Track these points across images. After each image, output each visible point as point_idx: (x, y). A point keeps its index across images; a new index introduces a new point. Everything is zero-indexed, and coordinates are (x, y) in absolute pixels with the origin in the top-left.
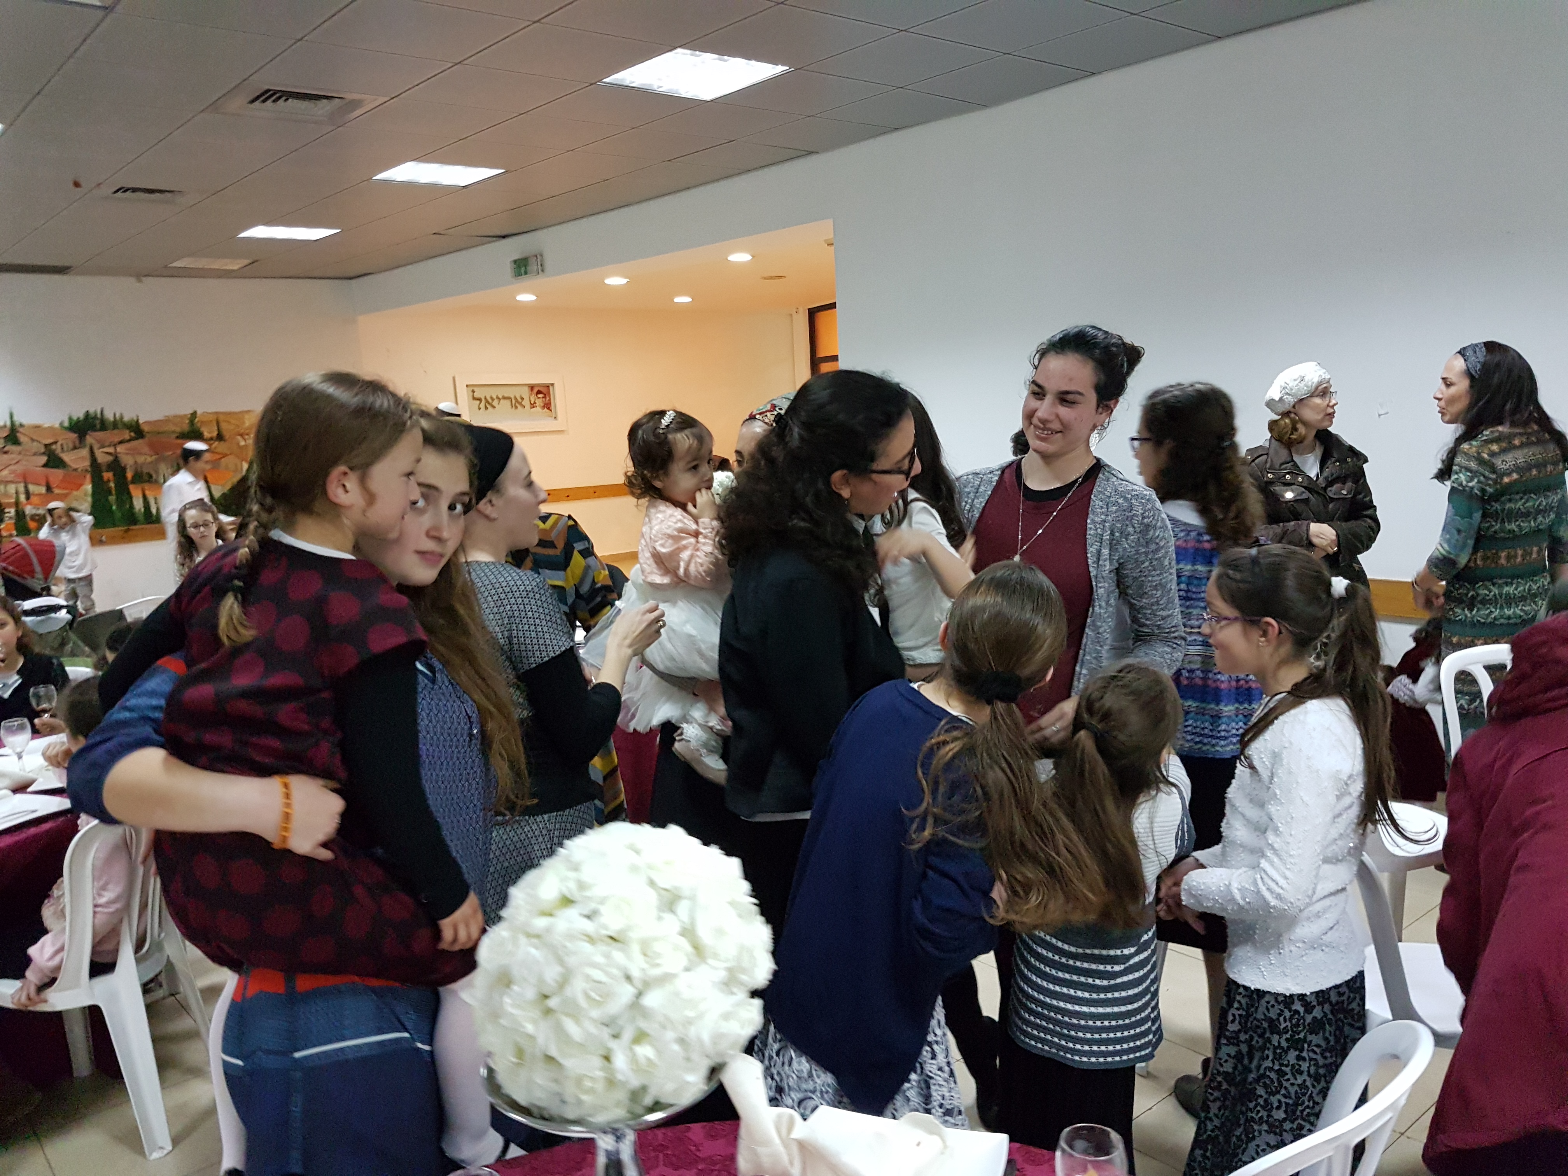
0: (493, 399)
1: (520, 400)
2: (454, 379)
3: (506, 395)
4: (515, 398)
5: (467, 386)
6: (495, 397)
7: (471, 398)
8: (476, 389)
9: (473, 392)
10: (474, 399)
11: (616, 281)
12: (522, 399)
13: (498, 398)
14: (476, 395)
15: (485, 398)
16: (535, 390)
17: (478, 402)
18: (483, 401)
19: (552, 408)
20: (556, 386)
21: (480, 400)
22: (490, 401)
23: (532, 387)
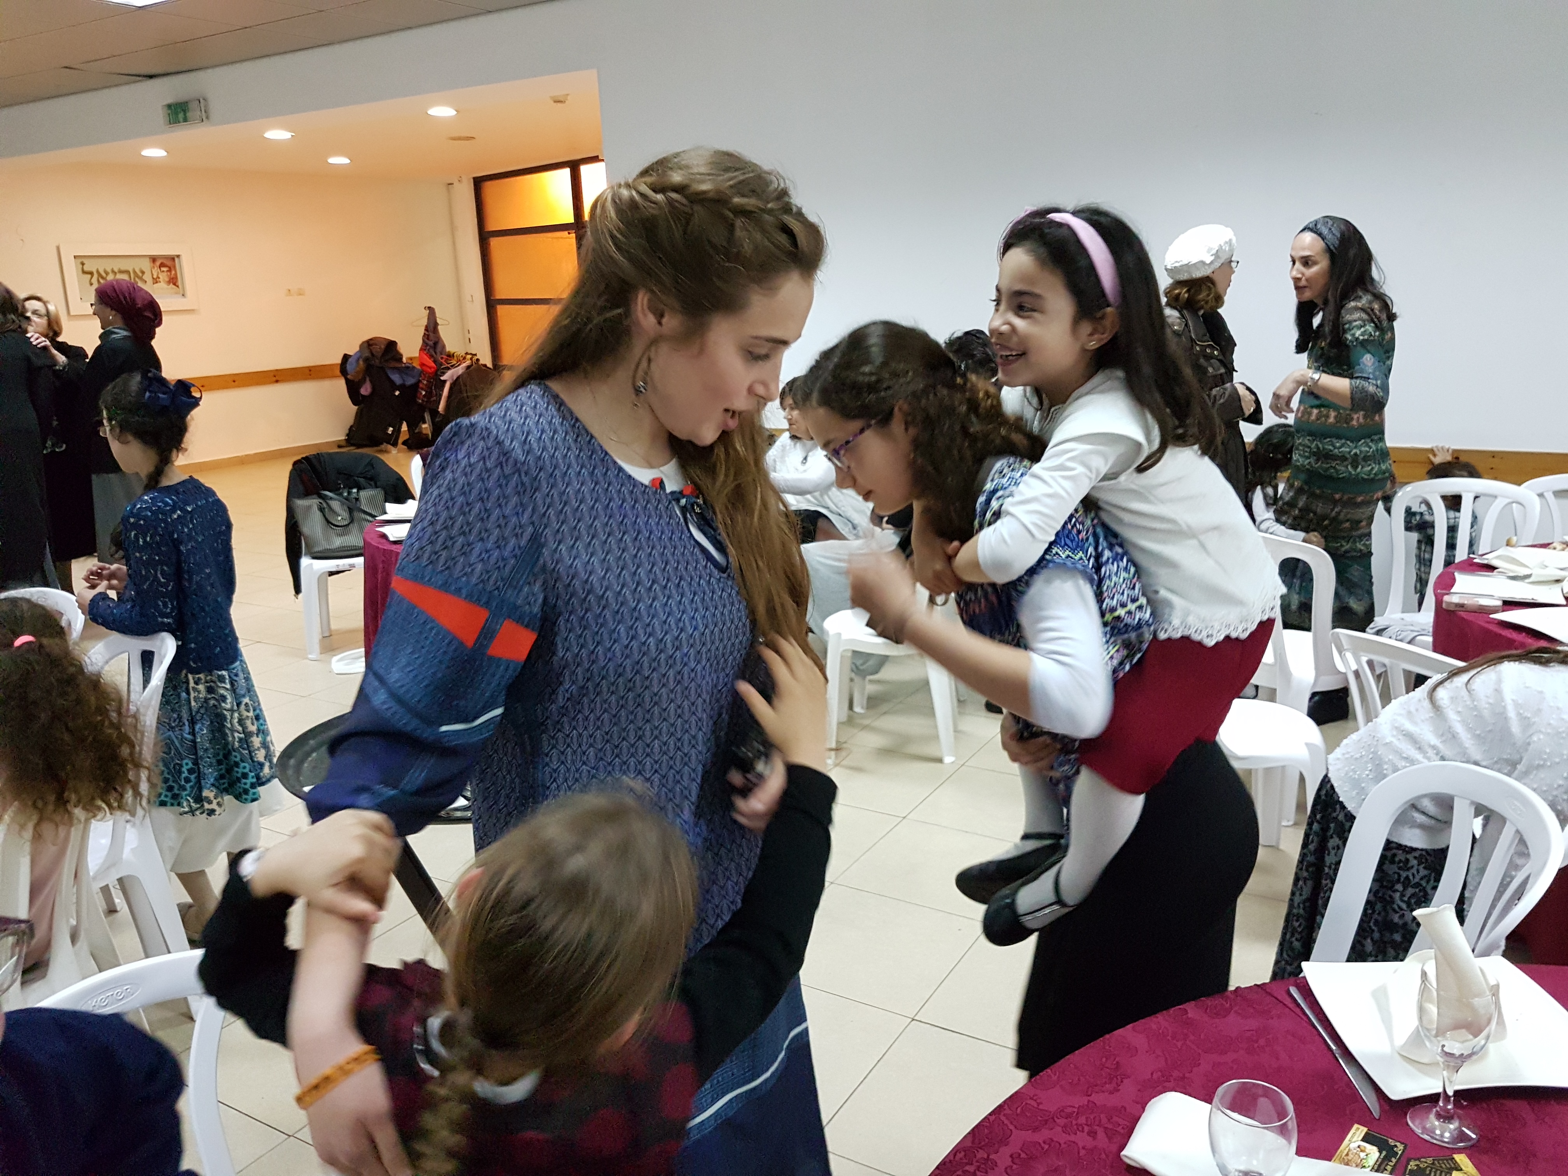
0: (107, 273)
1: (140, 275)
2: (58, 248)
3: (123, 268)
4: (135, 272)
5: (75, 257)
6: (109, 270)
7: (80, 270)
8: (85, 261)
9: (83, 264)
10: (84, 272)
11: (278, 134)
12: (143, 273)
13: (113, 271)
14: (86, 268)
15: (98, 272)
16: (158, 263)
17: (89, 276)
18: (96, 275)
19: (179, 283)
20: (184, 259)
21: (91, 273)
22: (104, 275)
23: (154, 259)
